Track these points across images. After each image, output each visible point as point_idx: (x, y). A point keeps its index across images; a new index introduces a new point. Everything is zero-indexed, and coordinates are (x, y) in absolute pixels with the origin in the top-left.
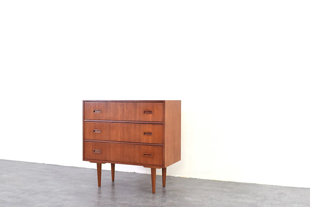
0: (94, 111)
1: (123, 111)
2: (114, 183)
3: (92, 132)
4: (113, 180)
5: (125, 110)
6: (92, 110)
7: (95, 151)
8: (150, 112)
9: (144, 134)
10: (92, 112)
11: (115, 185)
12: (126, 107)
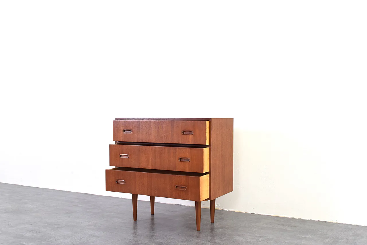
0: (124, 131)
1: (158, 131)
2: (153, 216)
3: (118, 157)
4: (153, 213)
5: (160, 129)
6: (122, 130)
7: (118, 182)
8: (190, 132)
9: (179, 160)
10: (122, 132)
11: (155, 220)
12: (161, 126)
